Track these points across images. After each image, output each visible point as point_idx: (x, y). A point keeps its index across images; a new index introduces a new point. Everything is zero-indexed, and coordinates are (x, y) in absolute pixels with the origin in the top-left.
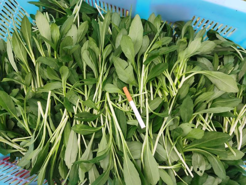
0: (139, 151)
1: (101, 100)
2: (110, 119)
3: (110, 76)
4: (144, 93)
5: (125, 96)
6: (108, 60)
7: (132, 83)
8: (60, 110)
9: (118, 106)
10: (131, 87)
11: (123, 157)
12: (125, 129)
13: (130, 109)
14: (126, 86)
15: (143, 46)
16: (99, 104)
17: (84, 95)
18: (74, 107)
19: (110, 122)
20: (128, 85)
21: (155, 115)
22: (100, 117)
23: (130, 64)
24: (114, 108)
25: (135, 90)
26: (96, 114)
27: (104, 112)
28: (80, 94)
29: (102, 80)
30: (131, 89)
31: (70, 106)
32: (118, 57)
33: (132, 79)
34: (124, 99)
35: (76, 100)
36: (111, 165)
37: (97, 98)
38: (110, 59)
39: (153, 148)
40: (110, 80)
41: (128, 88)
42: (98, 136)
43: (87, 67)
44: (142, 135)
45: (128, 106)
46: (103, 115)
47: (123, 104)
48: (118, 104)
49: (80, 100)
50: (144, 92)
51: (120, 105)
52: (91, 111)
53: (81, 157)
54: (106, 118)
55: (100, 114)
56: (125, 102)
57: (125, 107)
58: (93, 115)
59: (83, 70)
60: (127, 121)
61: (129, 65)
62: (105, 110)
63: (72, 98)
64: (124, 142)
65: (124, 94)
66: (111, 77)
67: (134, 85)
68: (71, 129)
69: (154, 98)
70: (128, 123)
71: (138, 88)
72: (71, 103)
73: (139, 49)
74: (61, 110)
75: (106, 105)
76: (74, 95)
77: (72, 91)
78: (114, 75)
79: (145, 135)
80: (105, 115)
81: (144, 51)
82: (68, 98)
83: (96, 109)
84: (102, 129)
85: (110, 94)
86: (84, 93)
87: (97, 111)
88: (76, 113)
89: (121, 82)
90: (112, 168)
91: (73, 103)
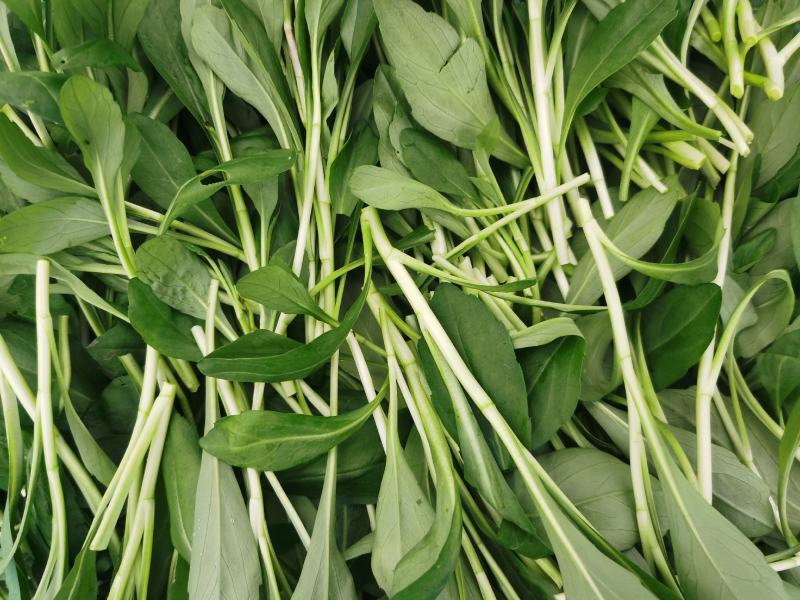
0: (614, 503)
4: (563, 189)
6: (337, 41)
7: (483, 141)
10: (485, 162)
17: (242, 257)
18: (196, 330)
19: (412, 371)
31: (176, 331)
33: (486, 118)
35: (200, 288)
37: (311, 258)
42: (358, 464)
46: (363, 345)
49: (221, 289)
54: (389, 350)
56: (470, 255)
61: (460, 45)
63: (179, 284)
67: (500, 155)
74: (127, 360)
75: (372, 287)
76: (185, 263)
82: (154, 286)
83: (321, 316)
84: (371, 418)
86: (241, 248)
89: (425, 150)
91: (186, 310)
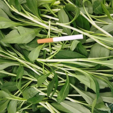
0: (102, 48)
1: (42, 67)
2: (62, 65)
3: (22, 52)
4: (50, 25)
5: (46, 44)
6: (5, 48)
7: (36, 33)
8: (38, 108)
9: (53, 54)
10: (39, 35)
11: (102, 66)
12: (77, 54)
13: (59, 43)
14: (37, 39)
15: (2, 8)
16: (45, 71)
17: (32, 81)
18: (40, 94)
19: (65, 66)
20: (37, 38)
21: (74, 21)
22: (57, 73)
23: (16, 27)
24: (53, 58)
25: (43, 32)
26: (54, 76)
27: (54, 68)
28: (30, 85)
29: (24, 60)
30: (42, 36)
31: (38, 97)
32: (4, 36)
33: (32, 31)
34: (48, 46)
35: (34, 90)
36: (105, 79)
37: (38, 71)
38: (5, 45)
39: (105, 34)
40: (25, 53)
41: (40, 38)
42: (74, 81)
43: (6, 70)
44: (88, 41)
45: (56, 44)
46: (56, 71)
47: (53, 48)
48: (51, 53)
49: (35, 87)
50: (48, 24)
51: (53, 51)
52: (49, 79)
53: (88, 104)
54: (60, 68)
55: (54, 73)
56: (52, 46)
57: (56, 47)
58: (53, 79)
59: (8, 75)
60: (71, 50)
61: (17, 30)
62: (52, 67)
63: (31, 93)
64: (89, 60)
65: (44, 44)
66: (24, 51)
67: (39, 31)
68: (59, 104)
69: (58, 18)
70: (73, 49)
71: (43, 29)
72: (35, 96)
73: (4, 13)
74: (38, 106)
75: (48, 64)
76: (29, 91)
77: (24, 92)
78: (22, 47)
79: (89, 37)
80: (57, 68)
81: (9, 9)
82: (30, 97)
83: (49, 74)
84: (69, 76)
85: (39, 57)
86: (30, 80)
87: (51, 74)
88: (46, 94)
89: (32, 43)
90: (108, 79)
91: (36, 94)
